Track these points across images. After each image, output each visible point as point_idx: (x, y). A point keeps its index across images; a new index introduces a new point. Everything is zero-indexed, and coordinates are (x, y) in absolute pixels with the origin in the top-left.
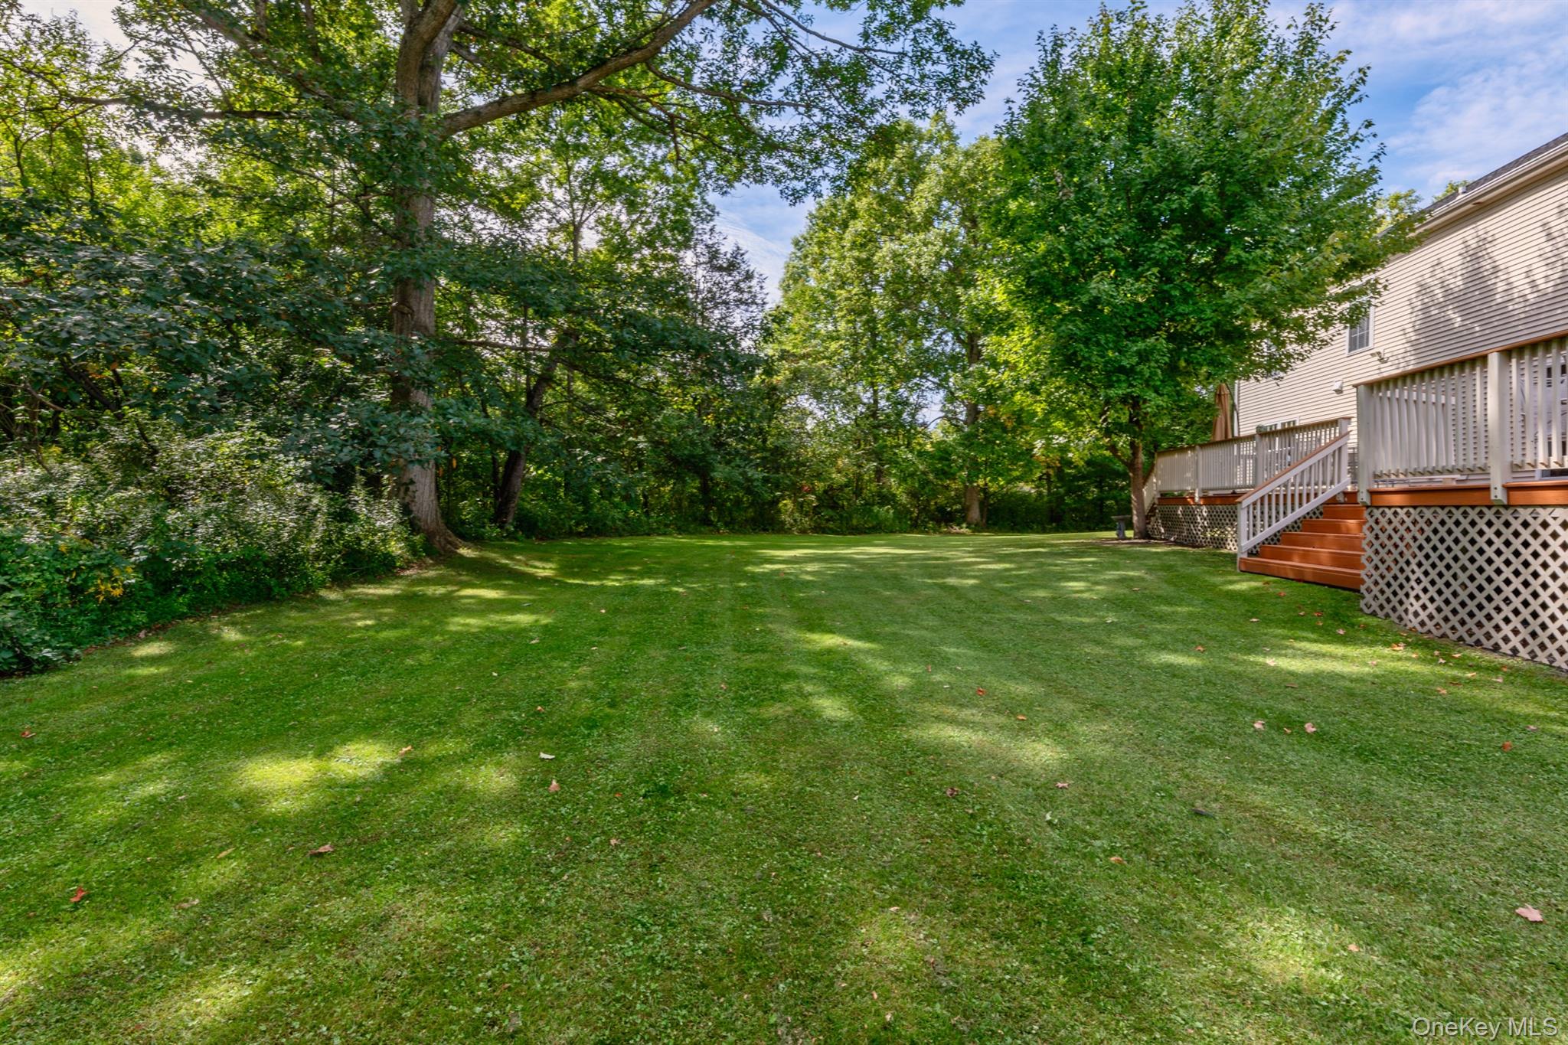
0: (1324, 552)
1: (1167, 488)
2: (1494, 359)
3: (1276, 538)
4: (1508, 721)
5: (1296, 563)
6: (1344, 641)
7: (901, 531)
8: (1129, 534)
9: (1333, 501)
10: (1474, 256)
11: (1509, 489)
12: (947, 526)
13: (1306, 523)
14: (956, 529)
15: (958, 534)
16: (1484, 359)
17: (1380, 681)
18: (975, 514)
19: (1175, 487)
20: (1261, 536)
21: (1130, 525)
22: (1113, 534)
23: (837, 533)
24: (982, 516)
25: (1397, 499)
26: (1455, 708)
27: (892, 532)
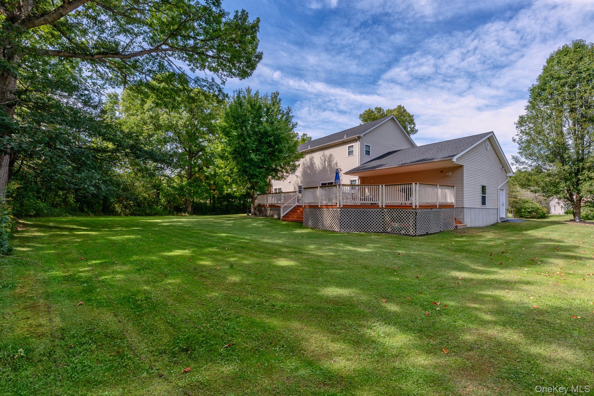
0: (295, 216)
1: (260, 203)
2: (319, 187)
3: (287, 214)
4: (322, 234)
5: (291, 218)
6: (303, 229)
7: (165, 215)
8: (250, 214)
9: (295, 207)
10: (311, 159)
11: (321, 206)
12: (180, 213)
13: (291, 211)
14: (184, 214)
15: (184, 216)
16: (318, 187)
17: (309, 232)
18: (190, 209)
19: (262, 203)
20: (285, 214)
21: (250, 213)
22: (246, 215)
23: (141, 216)
24: (192, 210)
25: (307, 207)
26: (317, 234)
27: (162, 215)
